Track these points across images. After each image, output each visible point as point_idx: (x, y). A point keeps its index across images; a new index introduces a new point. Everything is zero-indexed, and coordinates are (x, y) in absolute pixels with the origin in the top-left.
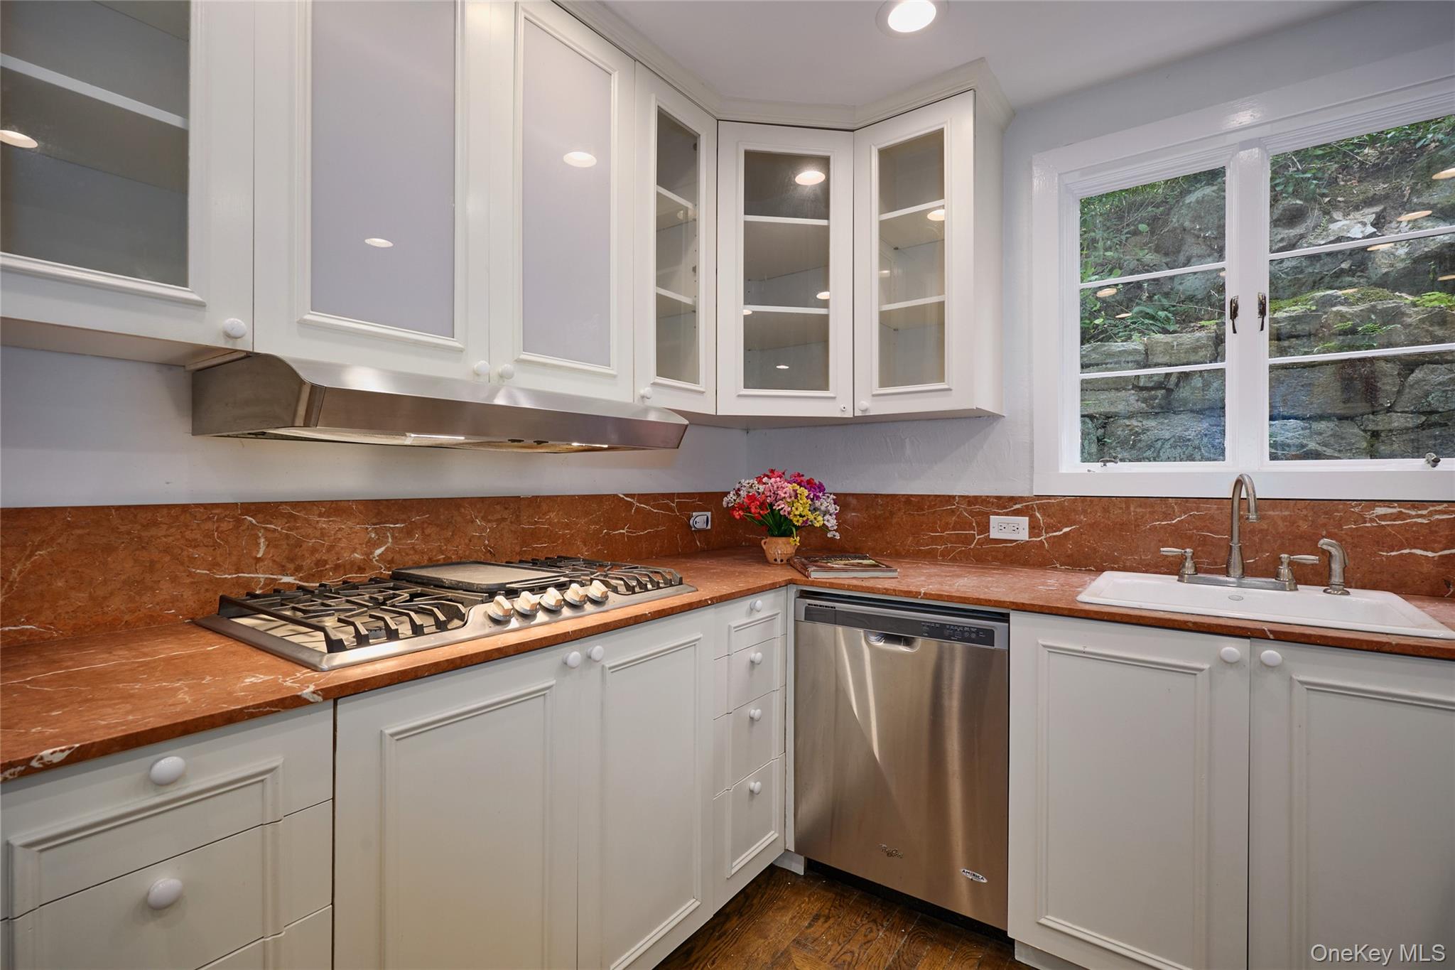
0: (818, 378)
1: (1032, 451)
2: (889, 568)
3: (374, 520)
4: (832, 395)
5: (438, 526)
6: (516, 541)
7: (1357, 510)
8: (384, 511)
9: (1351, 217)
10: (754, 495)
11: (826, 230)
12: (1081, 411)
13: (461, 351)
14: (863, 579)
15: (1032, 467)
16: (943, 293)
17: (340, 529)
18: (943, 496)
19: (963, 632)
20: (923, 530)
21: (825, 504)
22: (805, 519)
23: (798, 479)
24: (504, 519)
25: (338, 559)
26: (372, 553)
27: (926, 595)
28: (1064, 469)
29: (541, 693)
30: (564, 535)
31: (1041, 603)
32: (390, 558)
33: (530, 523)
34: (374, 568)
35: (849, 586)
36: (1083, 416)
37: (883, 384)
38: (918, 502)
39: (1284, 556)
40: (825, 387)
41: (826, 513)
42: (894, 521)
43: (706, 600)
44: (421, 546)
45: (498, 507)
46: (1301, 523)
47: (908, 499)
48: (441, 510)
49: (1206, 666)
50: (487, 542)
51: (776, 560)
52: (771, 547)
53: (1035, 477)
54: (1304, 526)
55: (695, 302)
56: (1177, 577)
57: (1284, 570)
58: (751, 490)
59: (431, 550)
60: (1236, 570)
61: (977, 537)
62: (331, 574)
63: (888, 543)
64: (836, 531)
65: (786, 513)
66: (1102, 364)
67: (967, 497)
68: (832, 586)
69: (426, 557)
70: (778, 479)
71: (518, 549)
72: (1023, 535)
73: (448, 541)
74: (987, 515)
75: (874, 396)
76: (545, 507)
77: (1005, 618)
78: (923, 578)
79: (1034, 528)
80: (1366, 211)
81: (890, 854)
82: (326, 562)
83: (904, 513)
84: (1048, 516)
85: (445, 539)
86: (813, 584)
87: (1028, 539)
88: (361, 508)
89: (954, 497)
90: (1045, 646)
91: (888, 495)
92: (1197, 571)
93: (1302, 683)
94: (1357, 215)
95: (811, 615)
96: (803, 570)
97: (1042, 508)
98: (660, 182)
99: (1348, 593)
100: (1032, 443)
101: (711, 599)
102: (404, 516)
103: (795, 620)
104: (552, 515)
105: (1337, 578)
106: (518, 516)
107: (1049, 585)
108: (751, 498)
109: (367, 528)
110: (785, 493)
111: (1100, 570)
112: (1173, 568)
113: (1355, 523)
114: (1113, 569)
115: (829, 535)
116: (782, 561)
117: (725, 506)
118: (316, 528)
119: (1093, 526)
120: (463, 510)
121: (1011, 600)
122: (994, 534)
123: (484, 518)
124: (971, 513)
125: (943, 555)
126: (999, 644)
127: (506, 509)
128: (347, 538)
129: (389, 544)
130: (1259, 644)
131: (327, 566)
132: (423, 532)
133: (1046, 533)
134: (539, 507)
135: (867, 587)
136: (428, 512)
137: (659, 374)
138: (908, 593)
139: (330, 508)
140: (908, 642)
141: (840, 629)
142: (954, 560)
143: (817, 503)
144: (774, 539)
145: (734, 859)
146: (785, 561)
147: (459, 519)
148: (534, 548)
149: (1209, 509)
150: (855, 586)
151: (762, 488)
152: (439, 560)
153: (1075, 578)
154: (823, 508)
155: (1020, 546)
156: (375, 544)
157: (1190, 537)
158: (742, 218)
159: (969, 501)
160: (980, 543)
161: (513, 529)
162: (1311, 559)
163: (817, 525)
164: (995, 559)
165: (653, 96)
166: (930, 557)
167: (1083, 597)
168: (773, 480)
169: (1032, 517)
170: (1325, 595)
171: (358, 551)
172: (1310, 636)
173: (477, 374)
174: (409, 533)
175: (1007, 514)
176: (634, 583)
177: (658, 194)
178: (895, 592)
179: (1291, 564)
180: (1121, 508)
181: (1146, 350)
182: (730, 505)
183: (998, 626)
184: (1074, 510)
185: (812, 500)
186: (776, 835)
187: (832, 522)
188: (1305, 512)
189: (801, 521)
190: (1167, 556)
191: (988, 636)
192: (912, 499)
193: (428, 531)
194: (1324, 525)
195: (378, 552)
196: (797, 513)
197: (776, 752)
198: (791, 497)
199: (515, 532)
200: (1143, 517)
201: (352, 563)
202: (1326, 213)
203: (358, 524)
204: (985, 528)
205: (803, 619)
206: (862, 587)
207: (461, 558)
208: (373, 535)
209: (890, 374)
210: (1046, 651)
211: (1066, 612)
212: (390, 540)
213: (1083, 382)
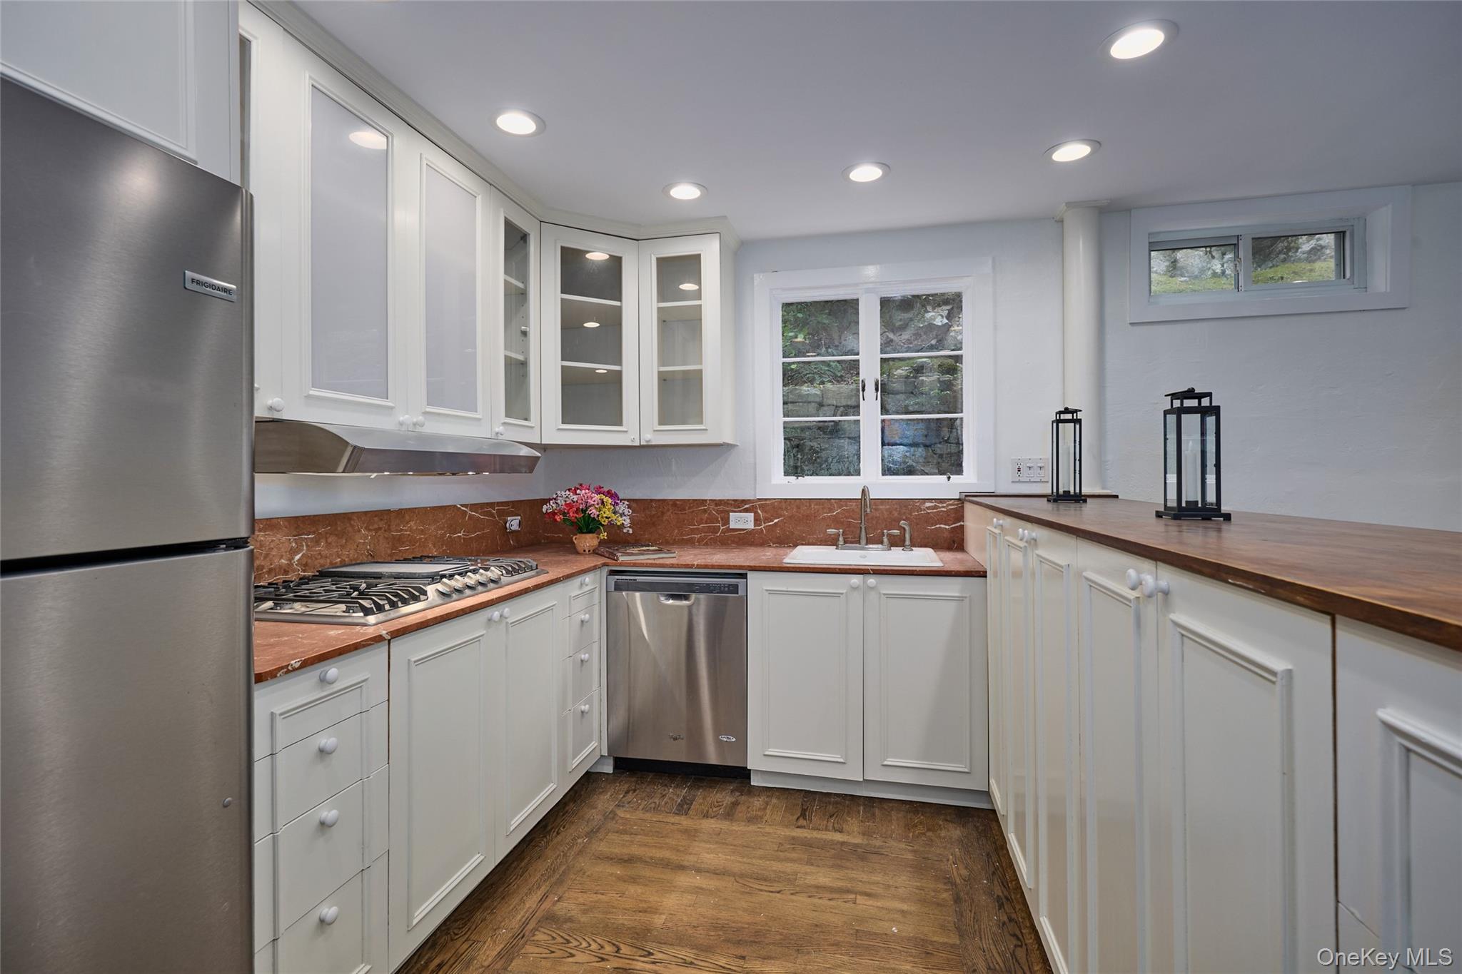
0: (614, 417)
1: (755, 469)
2: (669, 552)
3: (295, 533)
4: (625, 430)
5: (336, 535)
6: (387, 546)
7: (918, 504)
8: (301, 525)
9: (936, 310)
10: (570, 503)
11: (620, 308)
12: (784, 435)
13: (392, 408)
14: (654, 559)
15: (756, 480)
16: (701, 364)
17: (273, 541)
18: (699, 500)
19: (720, 587)
20: (685, 525)
21: (622, 508)
22: (610, 519)
23: (599, 490)
24: (380, 529)
25: (271, 564)
26: (293, 559)
27: (699, 566)
28: (774, 482)
29: (477, 640)
30: (421, 539)
31: (764, 565)
32: (304, 563)
33: (397, 531)
34: (294, 571)
35: (647, 564)
36: (785, 439)
37: (661, 423)
38: (682, 505)
39: (885, 531)
40: (620, 423)
41: (622, 515)
42: (665, 518)
43: (560, 578)
44: (325, 552)
45: (376, 519)
46: (894, 512)
47: (674, 503)
48: (339, 523)
49: (844, 591)
50: (368, 547)
51: (585, 551)
52: (581, 542)
53: (757, 486)
54: (896, 514)
55: (526, 359)
56: (835, 547)
57: (885, 539)
58: (567, 499)
59: (331, 555)
60: (863, 541)
61: (722, 528)
62: (266, 576)
63: (660, 535)
64: (630, 527)
65: (596, 516)
66: (796, 402)
67: (715, 500)
68: (635, 565)
69: (328, 561)
70: (587, 491)
71: (389, 552)
72: (750, 525)
73: (343, 547)
74: (728, 513)
75: (654, 431)
76: (407, 517)
77: (744, 576)
78: (692, 557)
79: (757, 521)
80: (944, 307)
81: (675, 739)
82: (263, 567)
83: (672, 513)
84: (766, 512)
85: (341, 546)
86: (621, 565)
87: (753, 528)
88: (286, 523)
89: (706, 500)
90: (767, 590)
91: (659, 500)
92: (845, 542)
93: (884, 594)
94: (939, 309)
95: (618, 587)
96: (613, 556)
97: (762, 507)
98: (506, 273)
99: (912, 550)
100: (755, 464)
101: (563, 577)
102: (314, 529)
103: (607, 592)
104: (412, 523)
105: (908, 542)
106: (389, 526)
107: (767, 555)
108: (569, 506)
109: (290, 540)
110: (594, 501)
111: (795, 546)
112: (832, 542)
113: (918, 512)
114: (803, 544)
115: (625, 531)
116: (589, 551)
117: (545, 512)
118: (256, 541)
119: (791, 517)
120: (352, 522)
121: (748, 564)
122: (732, 525)
123: (367, 529)
124: (717, 511)
125: (698, 541)
126: (741, 592)
127: (382, 520)
128: (277, 548)
129: (304, 552)
130: (867, 576)
131: (264, 570)
132: (327, 541)
133: (765, 523)
134: (403, 517)
135: (660, 564)
136: (330, 525)
137: (507, 415)
138: (687, 566)
139: (266, 524)
140: (686, 598)
141: (638, 594)
142: (706, 544)
143: (617, 508)
144: (583, 535)
145: (574, 758)
146: (591, 551)
147: (350, 529)
148: (400, 551)
149: (852, 505)
150: (650, 564)
151: (575, 498)
152: (336, 563)
153: (781, 551)
154: (621, 511)
155: (749, 533)
156: (294, 552)
157: (842, 523)
158: (560, 296)
159: (716, 504)
160: (724, 532)
161: (386, 536)
162: (896, 532)
163: (619, 524)
164: (733, 542)
165: (502, 209)
166: (690, 543)
167: (787, 560)
168: (583, 491)
169: (756, 513)
170: (903, 552)
171: (284, 557)
172: (887, 570)
173: (401, 424)
174: (317, 542)
175: (740, 512)
176: (510, 568)
177: (505, 280)
178: (678, 566)
179: (889, 535)
180: (806, 506)
181: (822, 394)
182: (549, 511)
183: (741, 581)
184: (780, 508)
185: (614, 505)
186: (596, 744)
187: (627, 522)
188: (896, 506)
189: (607, 522)
190: (831, 535)
191: (734, 589)
192: (678, 503)
193: (330, 540)
194: (905, 513)
195: (297, 557)
196: (605, 515)
197: (595, 686)
198: (598, 504)
199: (387, 538)
200: (818, 511)
201: (280, 567)
202: (924, 306)
203: (284, 536)
204: (726, 521)
205: (613, 590)
206: (656, 564)
207: (351, 560)
208: (294, 545)
209: (666, 416)
210: (767, 593)
211: (778, 569)
212: (305, 548)
213: (785, 422)
